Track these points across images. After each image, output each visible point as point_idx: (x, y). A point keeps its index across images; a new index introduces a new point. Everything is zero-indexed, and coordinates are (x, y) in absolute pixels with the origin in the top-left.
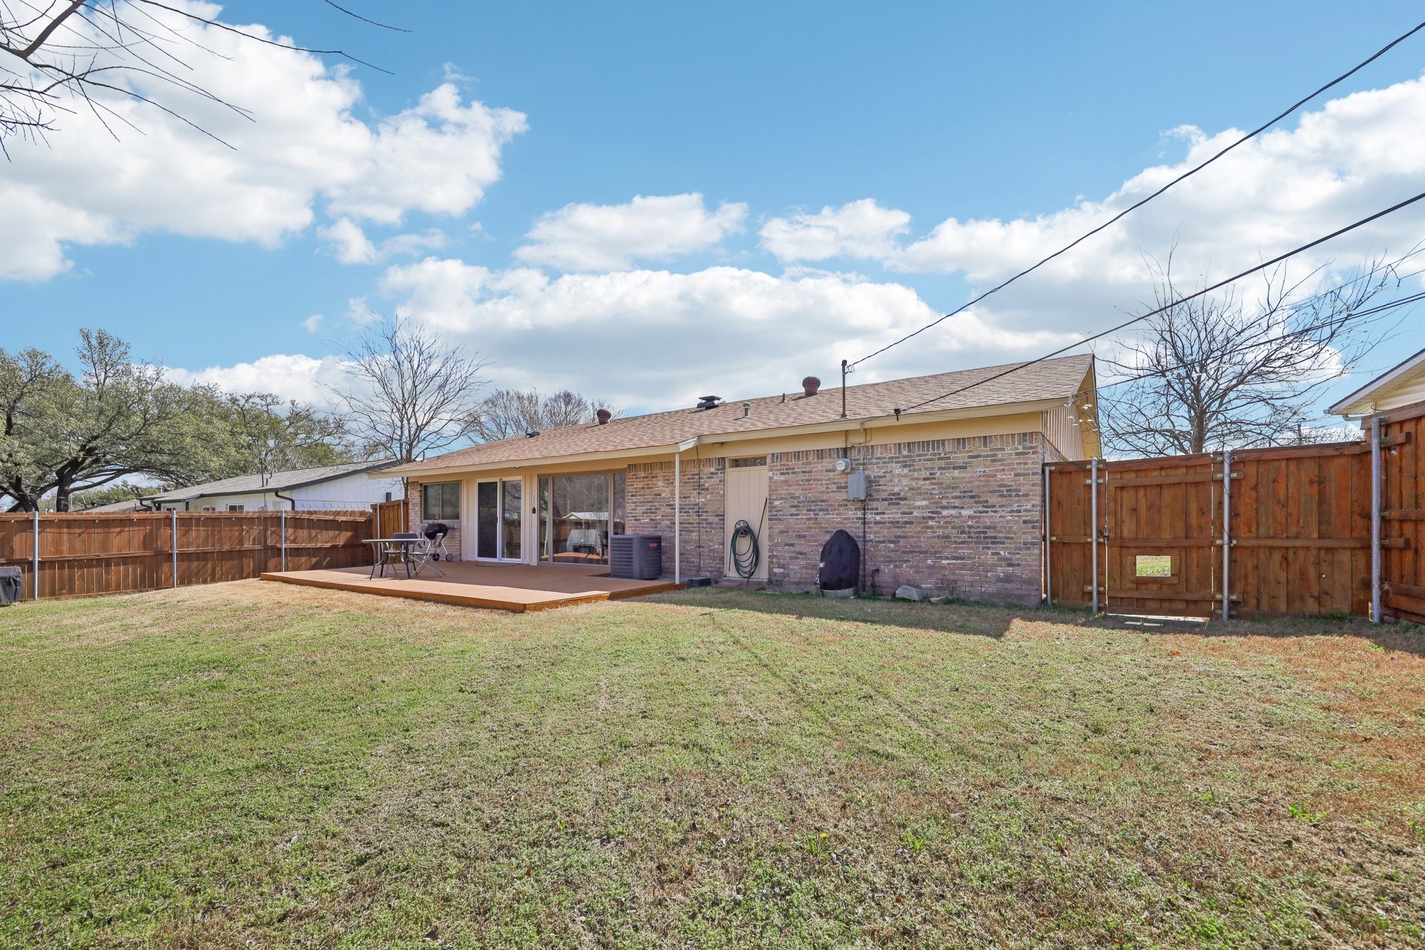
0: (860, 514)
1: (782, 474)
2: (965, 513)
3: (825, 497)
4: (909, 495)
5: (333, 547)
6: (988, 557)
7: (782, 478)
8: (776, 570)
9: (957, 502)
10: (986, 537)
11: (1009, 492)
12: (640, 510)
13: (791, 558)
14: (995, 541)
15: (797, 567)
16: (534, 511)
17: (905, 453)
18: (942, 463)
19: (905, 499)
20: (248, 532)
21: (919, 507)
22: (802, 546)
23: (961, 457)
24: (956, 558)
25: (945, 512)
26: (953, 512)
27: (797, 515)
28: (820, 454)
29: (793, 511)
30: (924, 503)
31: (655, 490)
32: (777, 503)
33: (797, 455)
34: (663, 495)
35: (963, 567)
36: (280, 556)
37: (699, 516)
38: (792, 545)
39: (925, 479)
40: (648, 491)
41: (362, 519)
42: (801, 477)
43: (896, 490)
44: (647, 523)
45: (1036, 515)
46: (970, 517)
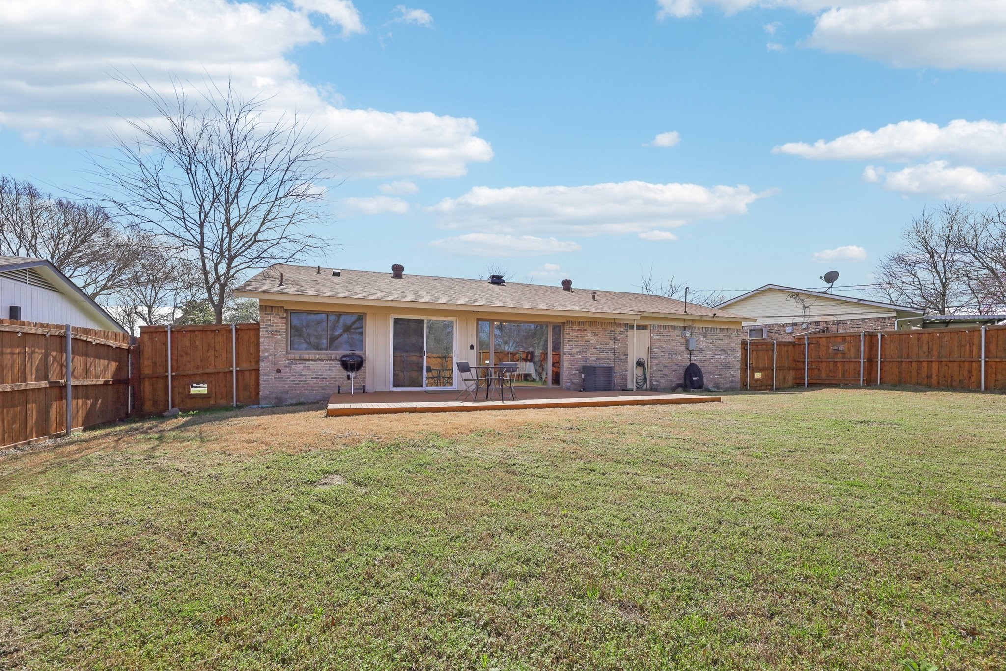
0: (689, 357)
1: (657, 335)
2: (722, 357)
3: (676, 348)
4: (705, 349)
6: (728, 374)
7: (657, 337)
8: (654, 383)
9: (720, 353)
10: (727, 366)
11: (734, 350)
12: (575, 350)
13: (661, 377)
14: (730, 368)
15: (663, 381)
16: (472, 347)
17: (704, 331)
18: (715, 337)
19: (704, 351)
21: (708, 354)
22: (666, 371)
23: (721, 336)
24: (719, 375)
25: (716, 357)
26: (719, 357)
27: (664, 356)
28: (674, 328)
29: (662, 354)
30: (710, 353)
31: (586, 338)
32: (655, 350)
33: (665, 327)
34: (591, 342)
35: (721, 378)
36: (63, 398)
37: (614, 355)
38: (661, 371)
39: (711, 343)
40: (581, 339)
41: (132, 346)
42: (666, 338)
43: (701, 347)
44: (580, 359)
45: (739, 359)
46: (723, 359)
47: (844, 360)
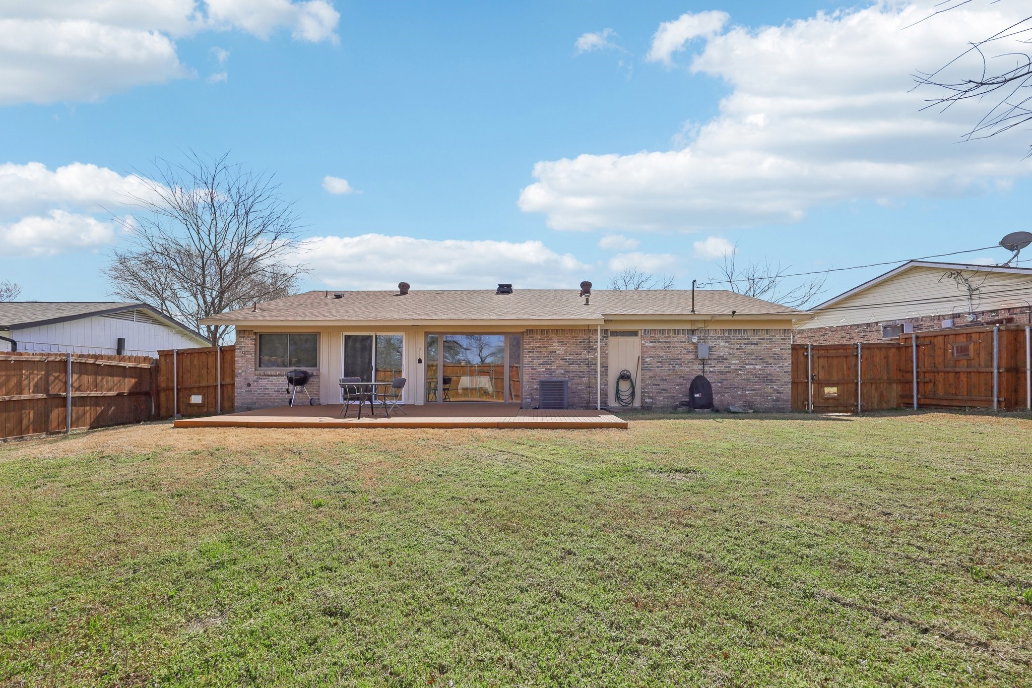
0: (701, 367)
1: (651, 342)
2: (758, 367)
3: (680, 357)
4: (728, 357)
5: (120, 395)
6: (768, 389)
7: (651, 345)
8: (647, 400)
9: (753, 362)
10: (767, 379)
11: (778, 357)
12: (536, 362)
13: (657, 393)
14: (772, 381)
15: (661, 398)
16: (420, 361)
17: (726, 334)
18: (746, 341)
19: (727, 359)
20: (28, 377)
21: (734, 364)
22: (664, 385)
23: (755, 339)
24: (753, 390)
25: (747, 367)
26: (752, 367)
27: (662, 367)
28: (677, 332)
29: (659, 364)
30: (737, 362)
31: (551, 348)
32: (647, 360)
33: (662, 332)
34: (558, 352)
35: (756, 395)
36: (65, 406)
37: (589, 367)
38: (659, 385)
39: (737, 349)
40: (544, 349)
41: (146, 366)
42: (664, 344)
43: (722, 354)
44: (543, 371)
45: (790, 369)
46: (760, 369)
47: (969, 370)
